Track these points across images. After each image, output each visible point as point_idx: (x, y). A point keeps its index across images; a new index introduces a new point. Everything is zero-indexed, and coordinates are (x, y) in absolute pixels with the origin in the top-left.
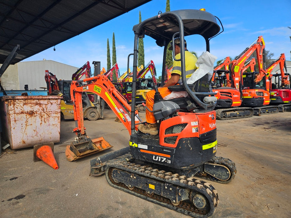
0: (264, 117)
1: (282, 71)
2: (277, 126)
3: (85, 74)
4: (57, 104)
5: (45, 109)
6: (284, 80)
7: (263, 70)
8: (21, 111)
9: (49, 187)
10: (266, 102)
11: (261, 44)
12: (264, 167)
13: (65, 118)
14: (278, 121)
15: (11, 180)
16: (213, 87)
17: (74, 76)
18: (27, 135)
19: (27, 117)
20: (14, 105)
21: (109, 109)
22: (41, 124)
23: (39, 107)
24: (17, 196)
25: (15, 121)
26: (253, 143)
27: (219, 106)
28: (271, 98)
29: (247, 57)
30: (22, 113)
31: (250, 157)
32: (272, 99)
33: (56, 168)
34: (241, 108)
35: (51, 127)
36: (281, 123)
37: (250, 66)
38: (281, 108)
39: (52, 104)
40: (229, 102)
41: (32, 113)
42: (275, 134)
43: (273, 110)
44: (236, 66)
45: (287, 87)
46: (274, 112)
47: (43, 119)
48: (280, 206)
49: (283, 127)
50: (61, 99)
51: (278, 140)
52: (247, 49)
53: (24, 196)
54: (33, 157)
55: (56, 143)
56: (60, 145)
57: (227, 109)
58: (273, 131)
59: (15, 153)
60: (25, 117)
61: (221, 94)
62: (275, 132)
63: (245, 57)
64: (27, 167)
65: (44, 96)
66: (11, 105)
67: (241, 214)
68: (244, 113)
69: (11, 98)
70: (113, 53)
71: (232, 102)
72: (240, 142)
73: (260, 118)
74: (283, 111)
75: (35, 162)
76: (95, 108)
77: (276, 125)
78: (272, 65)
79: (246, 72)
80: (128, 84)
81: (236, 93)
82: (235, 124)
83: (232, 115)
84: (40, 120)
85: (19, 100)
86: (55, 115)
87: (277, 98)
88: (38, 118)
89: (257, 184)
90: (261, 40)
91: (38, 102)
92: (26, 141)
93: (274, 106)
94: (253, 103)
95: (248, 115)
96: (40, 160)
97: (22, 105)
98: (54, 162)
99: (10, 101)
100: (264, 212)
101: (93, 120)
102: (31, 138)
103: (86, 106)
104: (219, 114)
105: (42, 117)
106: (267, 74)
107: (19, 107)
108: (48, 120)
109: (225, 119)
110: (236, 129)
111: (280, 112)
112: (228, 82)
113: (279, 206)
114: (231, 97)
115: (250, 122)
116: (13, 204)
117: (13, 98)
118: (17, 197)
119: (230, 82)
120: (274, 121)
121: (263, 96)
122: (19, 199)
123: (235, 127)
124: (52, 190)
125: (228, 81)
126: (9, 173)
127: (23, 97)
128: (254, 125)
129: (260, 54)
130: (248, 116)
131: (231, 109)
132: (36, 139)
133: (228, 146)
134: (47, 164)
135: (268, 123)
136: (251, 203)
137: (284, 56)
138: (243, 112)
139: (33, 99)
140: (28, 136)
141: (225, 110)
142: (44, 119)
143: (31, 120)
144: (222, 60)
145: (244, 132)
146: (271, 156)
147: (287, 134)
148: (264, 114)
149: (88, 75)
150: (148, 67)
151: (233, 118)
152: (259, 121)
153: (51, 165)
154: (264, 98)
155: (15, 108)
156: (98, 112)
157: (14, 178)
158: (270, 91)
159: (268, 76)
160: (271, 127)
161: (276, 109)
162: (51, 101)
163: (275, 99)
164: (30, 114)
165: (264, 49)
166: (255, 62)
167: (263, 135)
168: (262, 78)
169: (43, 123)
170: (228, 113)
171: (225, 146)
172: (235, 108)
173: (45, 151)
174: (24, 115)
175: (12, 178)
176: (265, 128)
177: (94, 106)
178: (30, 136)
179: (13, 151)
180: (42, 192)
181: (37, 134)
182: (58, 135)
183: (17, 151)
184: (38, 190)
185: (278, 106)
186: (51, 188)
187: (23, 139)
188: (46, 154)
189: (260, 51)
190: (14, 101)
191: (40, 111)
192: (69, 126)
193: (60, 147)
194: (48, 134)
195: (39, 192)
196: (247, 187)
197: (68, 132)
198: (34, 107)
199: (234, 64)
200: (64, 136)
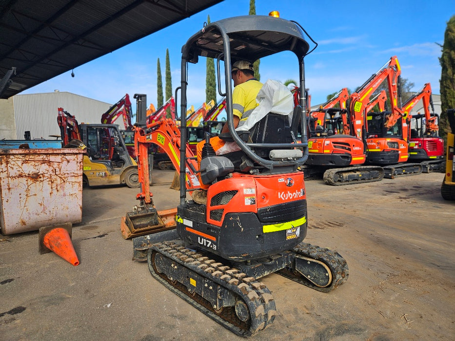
0: (400, 180)
1: (427, 111)
2: (420, 194)
3: (121, 115)
4: (77, 162)
5: (57, 170)
6: (430, 123)
7: (398, 109)
8: (18, 173)
9: (64, 294)
10: (402, 157)
11: (394, 69)
12: (400, 257)
13: (91, 185)
14: (420, 187)
15: (3, 283)
16: (323, 134)
17: (104, 117)
18: (29, 211)
19: (27, 183)
20: (7, 163)
21: (160, 169)
22: (51, 194)
23: (48, 166)
24: (12, 308)
25: (9, 189)
26: (382, 220)
27: (331, 164)
28: (409, 151)
30: (21, 176)
32: (411, 153)
33: (76, 263)
34: (365, 167)
35: (68, 199)
36: (426, 190)
37: (378, 103)
38: (425, 167)
39: (68, 162)
40: (347, 157)
41: (35, 177)
42: (417, 207)
43: (413, 170)
44: (357, 103)
45: (434, 135)
46: (414, 173)
47: (54, 185)
48: (424, 316)
49: (429, 195)
50: (84, 154)
51: (421, 216)
52: (374, 76)
53: (24, 309)
54: (37, 246)
55: (76, 224)
56: (82, 227)
57: (344, 169)
58: (412, 202)
59: (9, 241)
60: (25, 182)
61: (334, 146)
62: (416, 204)
63: (371, 89)
64: (28, 263)
65: (56, 150)
66: (1, 164)
67: (365, 330)
68: (370, 174)
69: (3, 153)
70: (167, 81)
71: (351, 158)
72: (364, 220)
73: (393, 182)
74: (428, 171)
75: (41, 254)
77: (418, 192)
78: (411, 100)
79: (373, 111)
80: (190, 130)
81: (358, 145)
82: (356, 192)
83: (352, 178)
84: (49, 187)
85: (16, 156)
86: (74, 179)
87: (420, 152)
88: (46, 185)
89: (388, 284)
90: (395, 62)
91: (46, 159)
92: (26, 220)
93: (414, 164)
94: (383, 159)
95: (376, 178)
96: (49, 251)
97: (20, 163)
98: (73, 254)
100: (398, 327)
101: (136, 187)
102: (35, 216)
103: (124, 164)
104: (332, 177)
105: (52, 182)
106: (403, 114)
107: (15, 167)
108: (63, 188)
109: (341, 183)
110: (357, 199)
111: (423, 172)
112: (346, 127)
113: (421, 317)
114: (349, 149)
115: (378, 188)
116: (6, 322)
117: (5, 153)
118: (12, 310)
119: (348, 127)
120: (414, 187)
121: (398, 148)
122: (16, 313)
123: (356, 196)
124: (69, 298)
125: (345, 125)
127: (21, 151)
128: (385, 193)
129: (393, 84)
130: (375, 180)
131: (350, 168)
132: (43, 217)
133: (345, 226)
134: (61, 258)
135: (405, 190)
136: (380, 312)
137: (429, 88)
138: (368, 173)
139: (38, 154)
140: (29, 214)
141: (340, 169)
142: (57, 186)
143: (35, 187)
144: (336, 93)
145: (369, 204)
146: (411, 240)
147: (434, 207)
148: (400, 176)
149: (128, 116)
150: (222, 103)
151: (352, 182)
152: (392, 186)
153: (67, 258)
154: (400, 152)
155: (9, 168)
157: (8, 280)
158: (409, 140)
159: (405, 118)
160: (411, 197)
161: (418, 168)
162: (67, 157)
163: (416, 153)
164: (33, 178)
165: (399, 77)
166: (385, 96)
167: (399, 209)
168: (396, 121)
169: (55, 192)
170: (345, 175)
171: (340, 225)
172: (356, 168)
173: (58, 237)
174: (24, 180)
175: (5, 279)
176: (400, 198)
177: (136, 165)
178: (33, 214)
179: (6, 236)
180: (54, 301)
181: (44, 210)
182: (79, 212)
183: (12, 237)
184: (46, 299)
185: (420, 164)
186: (68, 296)
187: (22, 218)
188: (60, 241)
189: (393, 80)
190: (7, 157)
191: (49, 174)
192: (98, 197)
193: (82, 231)
194: (62, 209)
195: (47, 301)
196: (374, 289)
197: (96, 206)
198: (39, 166)
199: (353, 100)
200: (89, 212)
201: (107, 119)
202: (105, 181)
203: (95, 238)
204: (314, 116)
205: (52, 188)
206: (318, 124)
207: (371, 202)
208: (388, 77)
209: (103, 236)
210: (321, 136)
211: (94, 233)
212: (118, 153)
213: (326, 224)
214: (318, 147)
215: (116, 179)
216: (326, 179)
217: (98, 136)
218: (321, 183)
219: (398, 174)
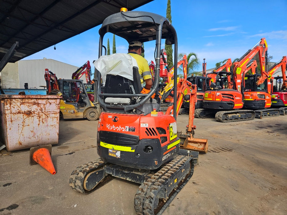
0: (266, 119)
1: (284, 74)
2: (281, 129)
3: (85, 74)
4: (56, 104)
5: (43, 109)
7: (265, 73)
8: (18, 111)
9: (45, 195)
10: (267, 104)
11: (264, 46)
12: (275, 175)
13: (64, 118)
14: (280, 125)
15: (5, 186)
16: (215, 88)
17: (74, 75)
18: (24, 136)
19: (24, 117)
20: (11, 104)
22: (38, 125)
23: (37, 107)
24: (9, 205)
25: (11, 121)
26: (259, 148)
27: (220, 108)
28: (272, 101)
29: (249, 59)
30: (19, 113)
31: (259, 163)
32: (273, 102)
33: (54, 173)
34: (243, 110)
35: (50, 128)
36: (285, 127)
37: (251, 68)
38: (282, 111)
39: (50, 104)
40: (231, 104)
41: (29, 113)
42: (280, 139)
43: (274, 113)
44: (238, 68)
46: (275, 115)
47: (41, 119)
50: (60, 99)
51: (284, 145)
52: (250, 51)
53: (17, 206)
54: (28, 160)
55: (54, 145)
56: (58, 147)
57: (229, 112)
58: (277, 135)
59: (11, 155)
60: (22, 117)
61: (223, 96)
62: (279, 136)
63: (248, 59)
64: (22, 172)
65: (43, 96)
66: (7, 105)
68: (246, 115)
69: (8, 97)
71: (234, 104)
72: (245, 147)
73: (262, 121)
74: (284, 114)
75: (31, 165)
76: (95, 108)
77: (279, 128)
78: (274, 67)
79: (248, 74)
81: (238, 96)
82: (237, 127)
83: (234, 118)
84: (38, 120)
85: (16, 99)
86: (54, 115)
87: (278, 101)
88: (36, 119)
89: (271, 196)
90: (264, 41)
91: (36, 102)
92: (22, 142)
93: (275, 109)
94: (254, 105)
95: (249, 118)
96: (36, 163)
97: (19, 104)
98: (52, 167)
99: (6, 100)
101: (93, 120)
102: (28, 139)
103: (86, 105)
104: (221, 116)
105: (40, 117)
106: (269, 76)
107: (15, 107)
108: (46, 121)
109: (227, 121)
110: (239, 132)
111: (281, 115)
112: (230, 84)
114: (233, 99)
115: (252, 125)
117: (10, 97)
118: (10, 207)
120: (276, 125)
121: (265, 98)
122: (12, 209)
123: (237, 130)
124: (48, 199)
125: (230, 83)
126: (3, 178)
127: (20, 97)
128: (257, 128)
129: (263, 57)
130: (249, 119)
131: (233, 111)
132: (33, 140)
133: (233, 151)
134: (44, 169)
135: (270, 127)
139: (31, 98)
140: (24, 138)
141: (227, 112)
142: (43, 119)
143: (29, 120)
145: (248, 136)
146: (280, 162)
148: (266, 117)
149: (88, 74)
151: (234, 120)
152: (261, 124)
153: (48, 169)
154: (266, 101)
155: (12, 107)
156: (98, 113)
157: (8, 184)
158: (272, 93)
159: (269, 79)
160: (275, 131)
161: (277, 112)
162: (49, 101)
163: (276, 102)
164: (27, 114)
165: (266, 52)
166: (256, 64)
167: (268, 140)
168: (264, 80)
169: (41, 123)
170: (230, 116)
171: (230, 150)
172: (237, 111)
173: (42, 154)
174: (21, 115)
175: (6, 183)
176: (268, 132)
177: (94, 106)
178: (27, 138)
179: (9, 152)
180: (38, 201)
181: (34, 135)
182: (57, 137)
183: (13, 153)
184: (33, 199)
185: (279, 109)
186: (47, 197)
187: (19, 140)
188: (43, 157)
189: (262, 54)
190: (10, 100)
191: (37, 111)
192: (69, 126)
193: (58, 149)
194: (46, 135)
195: (34, 201)
196: (261, 199)
197: (67, 132)
198: (32, 106)
199: (236, 66)
200: (63, 136)
201: (75, 76)
202: (73, 116)
203: (67, 155)
204: (209, 76)
205: (39, 121)
206: (212, 82)
207: (249, 134)
208: (259, 51)
209: (72, 153)
210: (214, 89)
211: (66, 151)
212: (82, 98)
213: (220, 149)
214: (212, 97)
215: (81, 115)
216: (217, 118)
217: (70, 87)
218: (213, 121)
219: (264, 116)
